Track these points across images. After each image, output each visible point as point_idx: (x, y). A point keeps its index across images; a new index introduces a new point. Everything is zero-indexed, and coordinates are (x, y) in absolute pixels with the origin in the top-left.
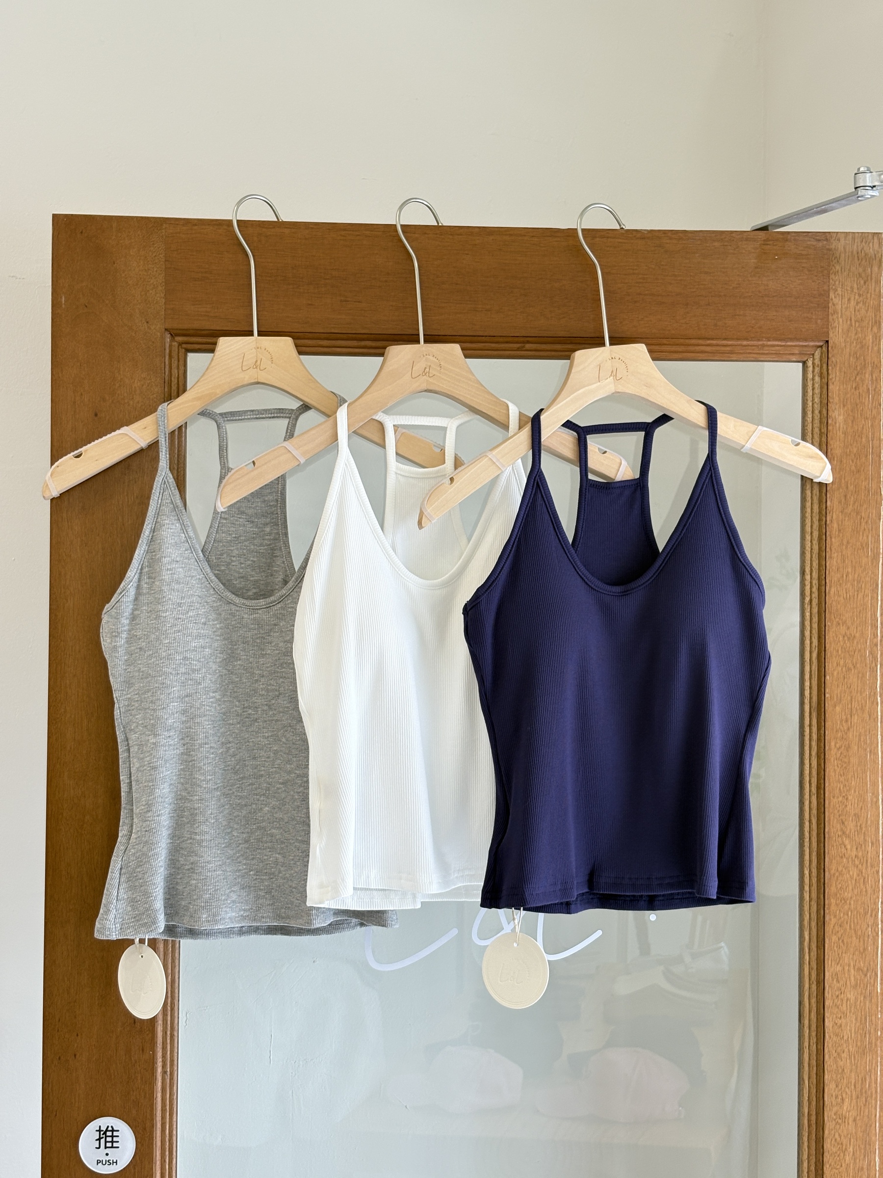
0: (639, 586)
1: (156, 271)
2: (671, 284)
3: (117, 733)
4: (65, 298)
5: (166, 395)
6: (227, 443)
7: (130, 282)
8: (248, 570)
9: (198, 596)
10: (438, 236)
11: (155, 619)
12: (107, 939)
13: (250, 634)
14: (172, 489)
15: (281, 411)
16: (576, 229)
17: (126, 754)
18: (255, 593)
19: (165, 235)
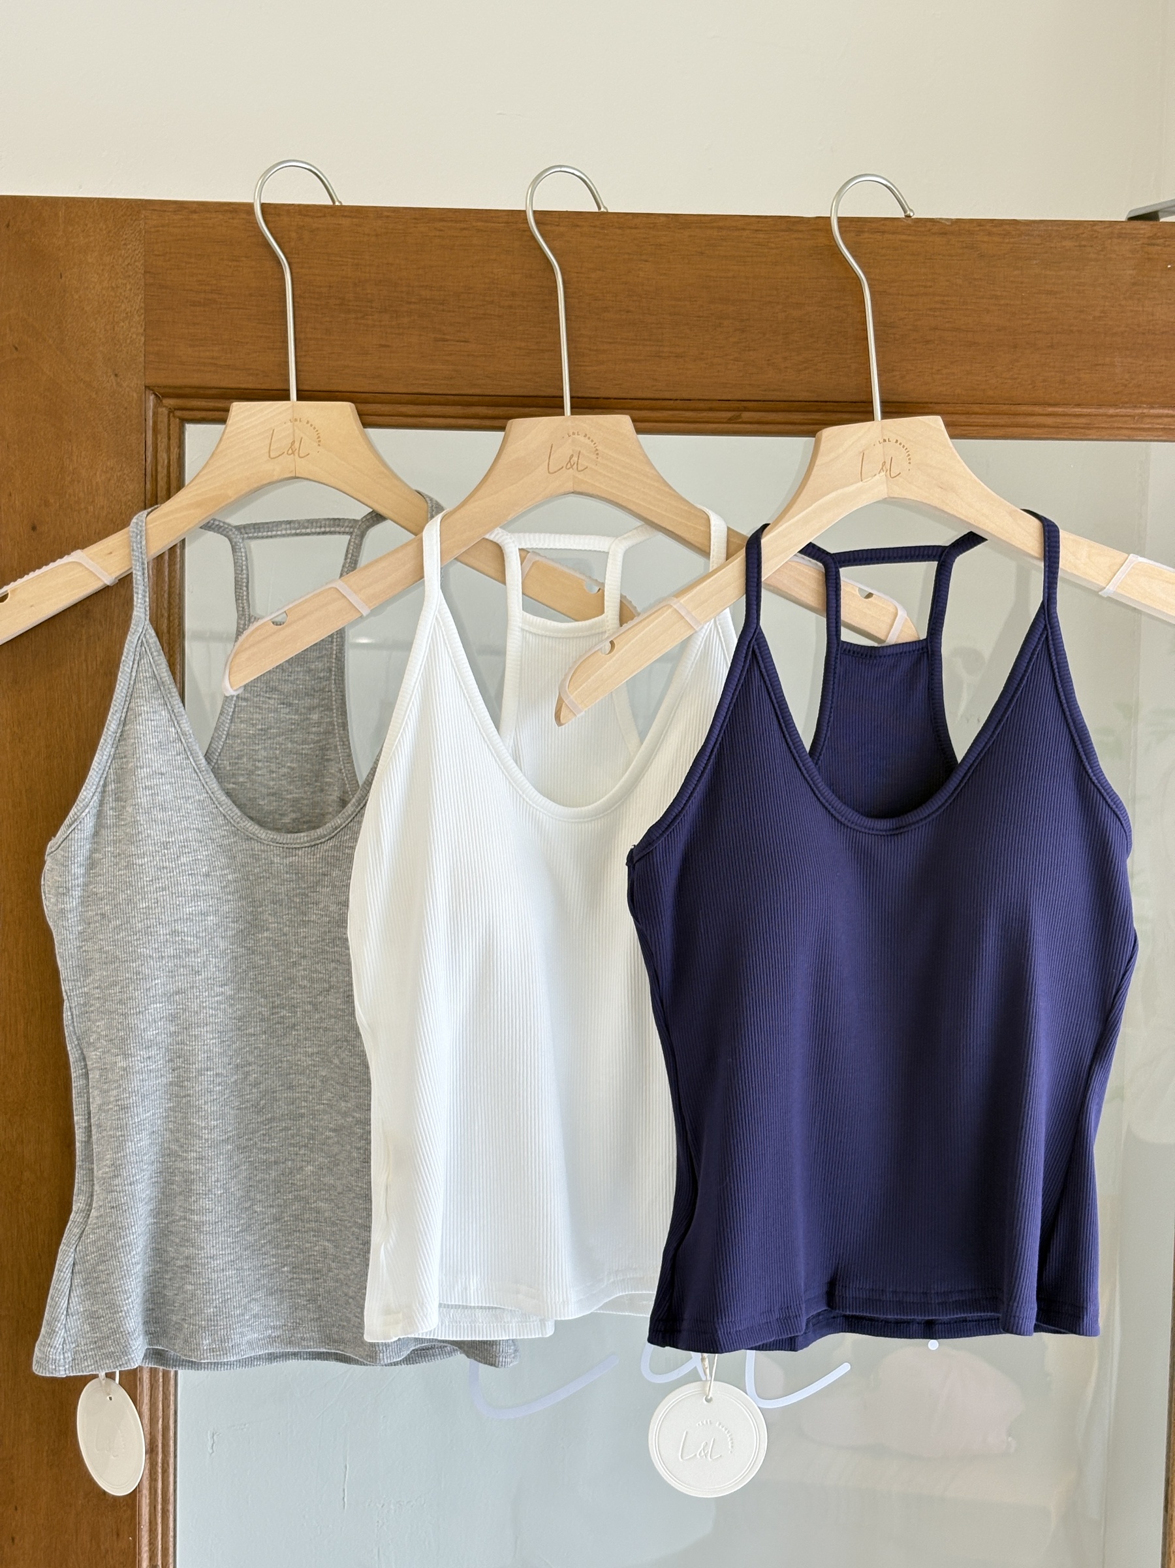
0: (921, 820)
1: (131, 289)
2: (988, 311)
3: (69, 1048)
5: (149, 496)
6: (248, 575)
7: (88, 309)
8: (284, 782)
9: (197, 829)
10: (597, 229)
11: (126, 867)
12: (51, 1375)
13: (283, 889)
14: (155, 654)
15: (337, 522)
16: (829, 218)
17: (82, 1082)
18: (294, 820)
19: (144, 229)
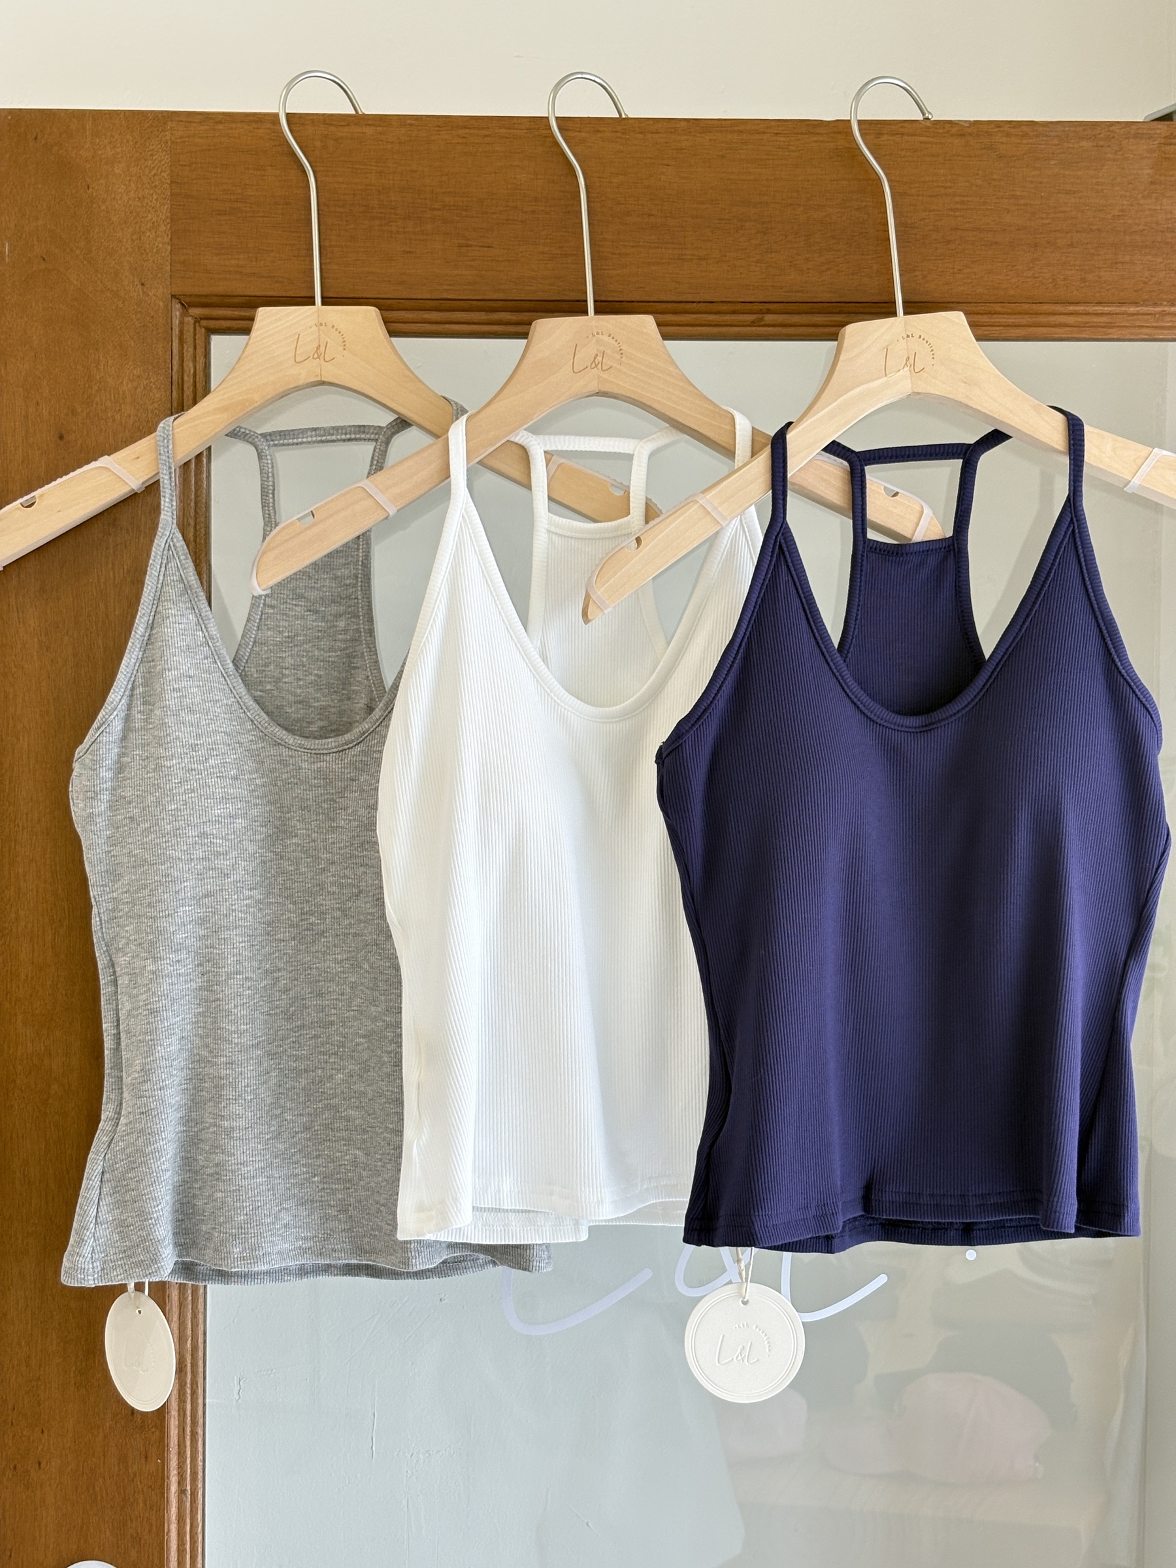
0: (951, 716)
1: (157, 200)
2: (1008, 211)
3: (97, 955)
4: (10, 246)
5: (175, 404)
6: (274, 482)
7: (114, 219)
8: (311, 690)
9: (225, 733)
10: (619, 135)
11: (154, 770)
12: (80, 1285)
13: (311, 795)
14: (182, 557)
15: (362, 429)
16: (849, 121)
17: (111, 989)
18: (321, 728)
19: (171, 139)
